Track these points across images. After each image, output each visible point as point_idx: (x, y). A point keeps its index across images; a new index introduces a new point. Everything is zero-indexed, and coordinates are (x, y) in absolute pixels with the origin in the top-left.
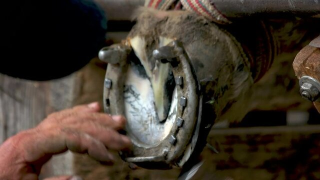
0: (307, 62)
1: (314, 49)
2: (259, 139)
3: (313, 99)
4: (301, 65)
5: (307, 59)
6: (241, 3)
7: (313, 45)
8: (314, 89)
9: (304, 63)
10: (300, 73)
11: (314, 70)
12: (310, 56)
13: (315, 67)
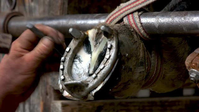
0: (193, 61)
1: (197, 54)
2: (166, 104)
3: (197, 82)
4: (190, 63)
5: (193, 60)
6: (156, 28)
7: (196, 52)
8: (197, 77)
9: (192, 62)
10: (189, 67)
11: (197, 66)
12: (195, 58)
13: (198, 64)
